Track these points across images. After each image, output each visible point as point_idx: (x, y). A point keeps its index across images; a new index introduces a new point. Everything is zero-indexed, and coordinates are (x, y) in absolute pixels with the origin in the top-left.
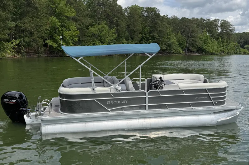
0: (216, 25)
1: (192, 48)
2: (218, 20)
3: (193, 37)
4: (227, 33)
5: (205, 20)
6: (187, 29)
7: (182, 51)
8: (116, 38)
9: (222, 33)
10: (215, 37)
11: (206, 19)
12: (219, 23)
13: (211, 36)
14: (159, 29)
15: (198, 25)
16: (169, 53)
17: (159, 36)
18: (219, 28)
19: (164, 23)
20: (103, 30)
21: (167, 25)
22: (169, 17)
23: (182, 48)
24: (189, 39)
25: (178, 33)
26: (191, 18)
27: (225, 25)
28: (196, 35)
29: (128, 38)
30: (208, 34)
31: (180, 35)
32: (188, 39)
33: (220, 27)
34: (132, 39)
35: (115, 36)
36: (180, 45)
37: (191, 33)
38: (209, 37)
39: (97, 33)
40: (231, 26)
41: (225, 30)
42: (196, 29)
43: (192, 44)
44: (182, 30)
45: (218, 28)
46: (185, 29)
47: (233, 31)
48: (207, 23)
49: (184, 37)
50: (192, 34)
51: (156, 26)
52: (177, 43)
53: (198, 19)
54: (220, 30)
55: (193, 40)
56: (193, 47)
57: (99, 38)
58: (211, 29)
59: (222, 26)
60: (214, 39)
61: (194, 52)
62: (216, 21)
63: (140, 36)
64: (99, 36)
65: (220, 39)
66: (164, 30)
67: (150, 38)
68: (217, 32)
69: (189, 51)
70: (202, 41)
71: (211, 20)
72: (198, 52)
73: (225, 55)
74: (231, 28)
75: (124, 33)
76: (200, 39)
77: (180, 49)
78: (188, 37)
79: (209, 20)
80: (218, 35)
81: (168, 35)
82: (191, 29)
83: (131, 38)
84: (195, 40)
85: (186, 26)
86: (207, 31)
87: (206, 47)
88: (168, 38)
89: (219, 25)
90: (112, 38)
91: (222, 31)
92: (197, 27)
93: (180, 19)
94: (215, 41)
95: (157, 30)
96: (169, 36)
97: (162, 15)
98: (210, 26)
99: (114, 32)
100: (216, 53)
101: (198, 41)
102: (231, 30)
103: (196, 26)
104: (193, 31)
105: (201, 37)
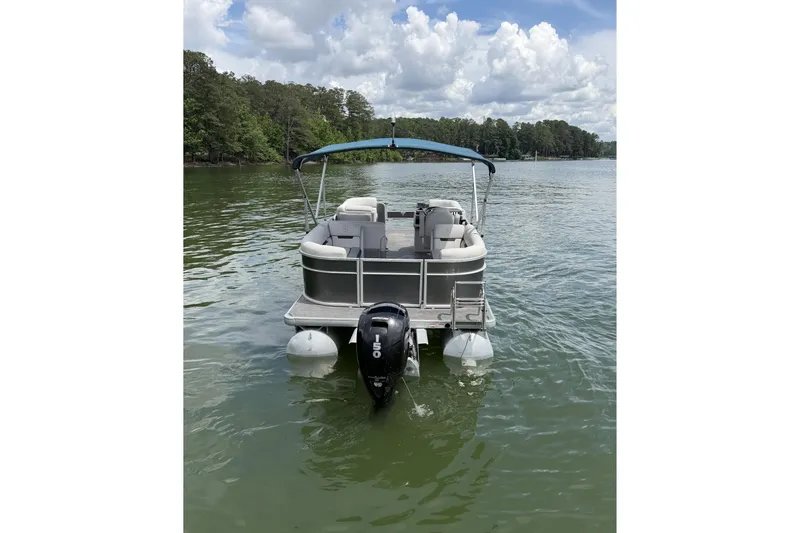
0: (339, 101)
1: (299, 150)
2: (342, 90)
3: (296, 124)
4: (362, 120)
5: (315, 90)
6: (282, 107)
7: (278, 157)
9: (351, 118)
10: (340, 126)
11: (317, 88)
12: (345, 96)
13: (332, 125)
14: (218, 105)
15: (304, 99)
16: (252, 160)
17: (221, 121)
18: (345, 108)
19: (228, 91)
21: (235, 95)
22: (237, 76)
23: (278, 149)
24: (290, 129)
25: (263, 114)
26: (287, 83)
27: (355, 101)
28: (302, 122)
30: (325, 120)
31: (268, 121)
32: (287, 130)
33: (346, 105)
36: (272, 142)
37: (292, 116)
38: (328, 126)
40: (367, 103)
41: (357, 113)
42: (301, 108)
43: (297, 140)
44: (272, 110)
45: (342, 108)
46: (278, 107)
47: (372, 115)
48: (320, 96)
49: (277, 124)
50: (294, 119)
51: (210, 96)
52: (266, 139)
53: (301, 86)
54: (347, 112)
55: (298, 133)
56: (299, 146)
58: (330, 109)
59: (350, 103)
60: (338, 130)
62: (337, 92)
65: (350, 130)
66: (232, 108)
67: (201, 125)
68: (343, 117)
70: (315, 134)
71: (328, 89)
73: (363, 164)
74: (367, 109)
76: (312, 129)
77: (273, 151)
78: (288, 125)
79: (323, 89)
80: (344, 122)
81: (242, 120)
82: (290, 108)
84: (301, 132)
85: (279, 101)
86: (323, 113)
88: (243, 126)
89: (344, 102)
91: (351, 113)
92: (302, 103)
93: (264, 83)
94: (342, 135)
95: (214, 107)
96: (245, 122)
97: (220, 71)
98: (327, 101)
100: (346, 160)
101: (308, 134)
102: (367, 113)
103: (299, 101)
104: (295, 113)
105: (313, 125)
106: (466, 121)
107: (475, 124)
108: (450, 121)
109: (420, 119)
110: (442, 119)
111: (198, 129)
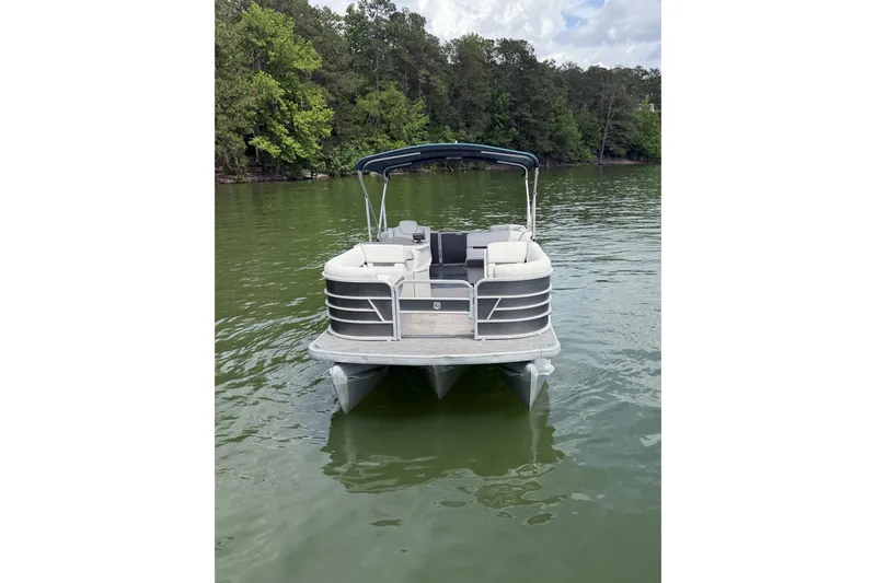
1: (616, 147)
3: (618, 117)
5: (646, 73)
6: (601, 101)
7: (590, 157)
8: (427, 125)
11: (649, 71)
14: (534, 98)
15: (630, 86)
16: (560, 161)
17: (535, 117)
19: (546, 81)
20: (394, 105)
21: (552, 86)
22: (558, 65)
23: (591, 148)
24: (609, 122)
25: (580, 106)
26: (613, 68)
28: (626, 113)
29: (457, 123)
30: (653, 111)
31: (585, 113)
32: (605, 124)
34: (468, 126)
35: (425, 120)
36: (586, 138)
37: (614, 106)
38: (656, 118)
39: (377, 113)
42: (626, 96)
43: (616, 136)
44: (592, 101)
46: (599, 97)
48: (651, 79)
49: (595, 118)
50: (615, 110)
51: (526, 89)
52: (580, 136)
53: (629, 70)
55: (617, 127)
56: (617, 143)
57: (384, 127)
61: (619, 156)
63: (487, 117)
64: (383, 121)
66: (547, 101)
69: (609, 153)
70: (639, 127)
72: (629, 156)
75: (446, 112)
76: (635, 123)
77: (588, 152)
78: (607, 117)
79: (657, 71)
81: (556, 115)
82: (613, 98)
83: (464, 124)
84: (622, 125)
85: (601, 88)
87: (649, 144)
88: (556, 121)
90: (416, 125)
92: (628, 90)
93: (586, 69)
95: (528, 100)
96: (559, 117)
99: (421, 108)
101: (629, 128)
103: (624, 88)
104: (617, 104)
105: (638, 117)
111: (510, 127)
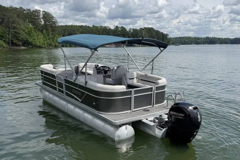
0: (38, 16)
1: (17, 41)
2: (39, 11)
3: (14, 28)
4: (51, 25)
5: (25, 10)
6: (6, 20)
7: (4, 45)
9: (45, 25)
10: (39, 29)
11: (26, 9)
12: (41, 14)
13: (35, 28)
15: (19, 15)
18: (42, 20)
23: (4, 41)
24: (11, 30)
26: (9, 6)
27: (47, 16)
28: (18, 27)
30: (31, 26)
32: (9, 31)
33: (42, 18)
36: (1, 37)
37: (12, 23)
38: (33, 29)
40: (54, 18)
41: (48, 22)
42: (17, 19)
43: (16, 36)
45: (40, 20)
46: (4, 19)
47: (56, 23)
48: (28, 13)
49: (3, 28)
50: (13, 25)
53: (17, 8)
54: (43, 22)
55: (15, 32)
56: (17, 39)
58: (33, 20)
59: (44, 17)
60: (38, 31)
61: (19, 45)
62: (37, 12)
65: (45, 31)
68: (40, 24)
69: (13, 44)
70: (26, 33)
71: (32, 10)
72: (24, 45)
73: (53, 48)
74: (54, 20)
76: (24, 30)
77: (2, 42)
78: (10, 28)
79: (29, 10)
80: (42, 27)
82: (11, 19)
84: (17, 32)
85: (4, 15)
86: (29, 22)
87: (32, 40)
89: (41, 16)
91: (45, 22)
92: (17, 17)
94: (40, 33)
98: (32, 16)
100: (43, 46)
101: (21, 33)
102: (54, 23)
103: (16, 16)
104: (13, 22)
105: (24, 28)
106: (105, 27)
107: (110, 29)
108: (98, 27)
109: (82, 26)
110: (93, 26)
